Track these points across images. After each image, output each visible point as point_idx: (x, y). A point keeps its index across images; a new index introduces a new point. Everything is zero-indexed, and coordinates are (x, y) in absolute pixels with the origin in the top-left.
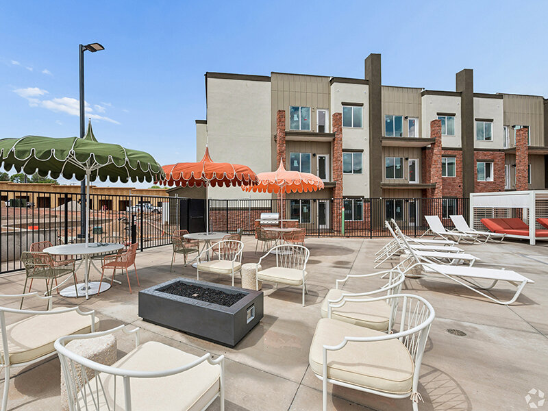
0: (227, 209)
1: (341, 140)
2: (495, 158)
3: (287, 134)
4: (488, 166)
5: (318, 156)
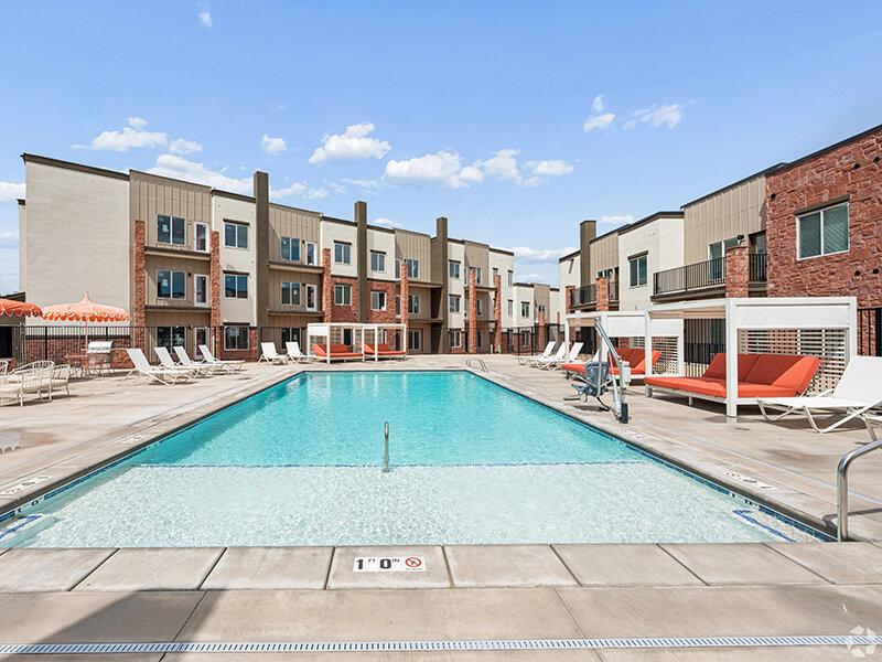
0: (46, 337)
2: (387, 288)
3: (146, 249)
4: (382, 296)
5: (195, 276)
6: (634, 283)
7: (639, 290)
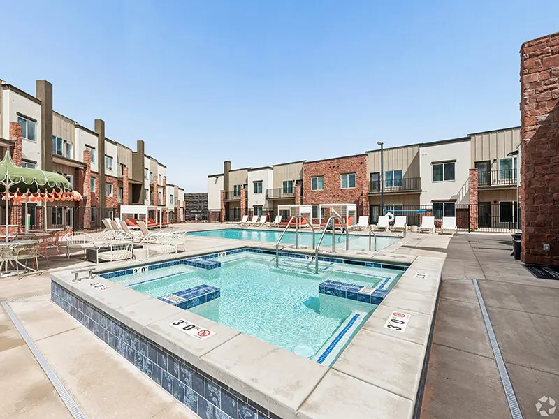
1: (21, 150)
2: (113, 182)
4: (110, 187)
6: (256, 192)
7: (258, 195)
